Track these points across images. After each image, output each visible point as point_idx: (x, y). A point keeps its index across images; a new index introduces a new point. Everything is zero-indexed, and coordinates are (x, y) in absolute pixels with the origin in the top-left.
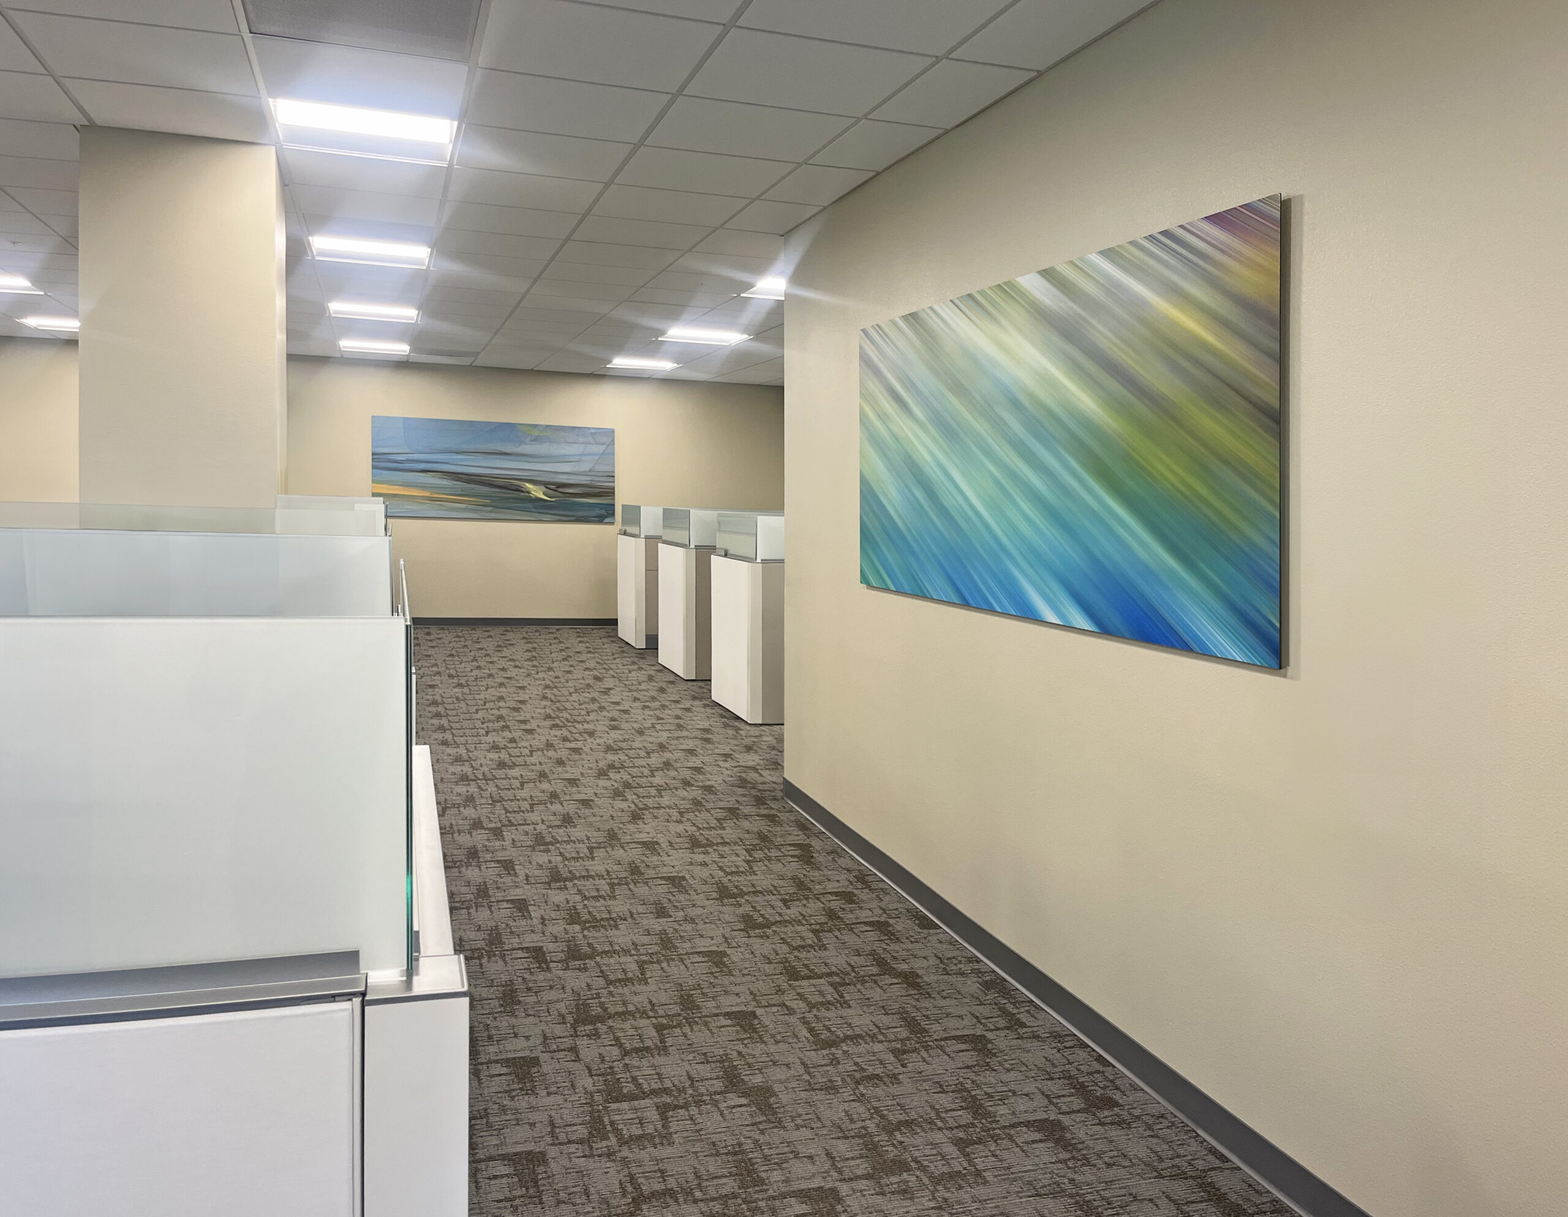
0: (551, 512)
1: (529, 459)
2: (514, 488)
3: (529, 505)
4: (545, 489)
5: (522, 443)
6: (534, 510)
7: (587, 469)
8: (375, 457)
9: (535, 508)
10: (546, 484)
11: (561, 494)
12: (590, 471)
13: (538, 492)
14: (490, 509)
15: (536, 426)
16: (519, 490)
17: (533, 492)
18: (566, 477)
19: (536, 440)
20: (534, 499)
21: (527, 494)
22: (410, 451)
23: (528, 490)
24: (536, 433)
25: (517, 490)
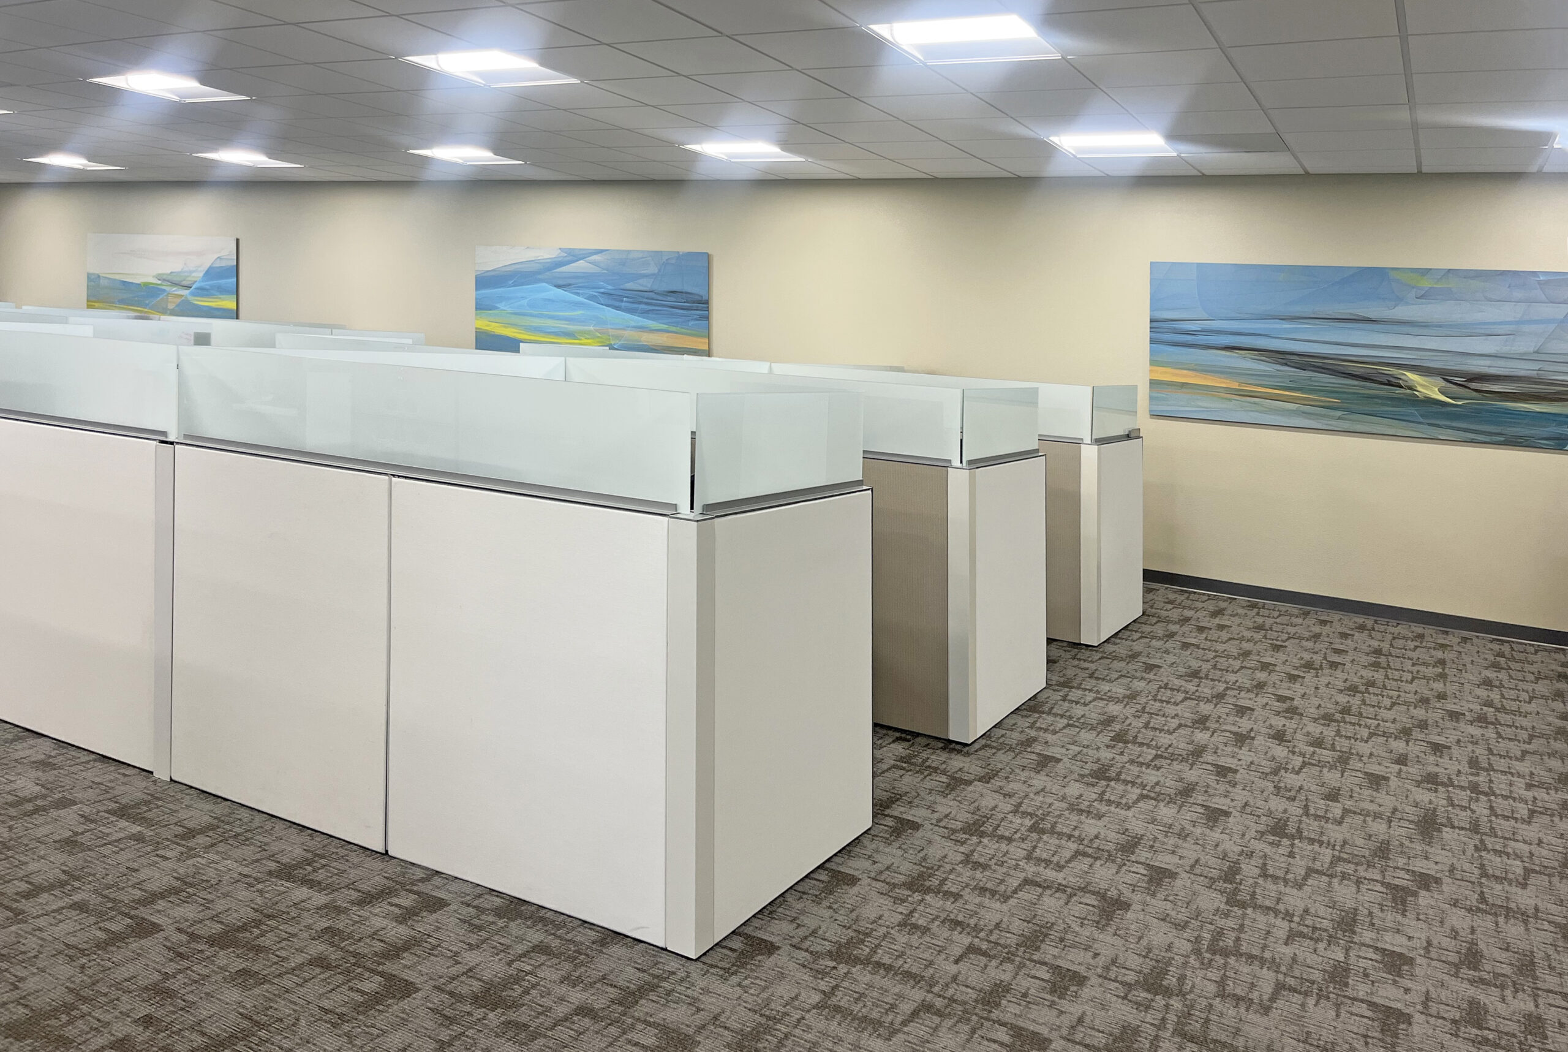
0: (1454, 424)
1: (1415, 330)
2: (1384, 379)
3: (1412, 410)
4: (1444, 384)
5: (1399, 300)
6: (1421, 420)
7: (1531, 350)
8: (1155, 324)
9: (1422, 416)
10: (1445, 375)
11: (1474, 394)
12: (1537, 352)
13: (1430, 389)
14: (1339, 413)
15: (1424, 272)
16: (1392, 383)
17: (1419, 389)
18: (1487, 362)
19: (1425, 296)
20: (1421, 401)
21: (1408, 391)
22: (1206, 316)
23: (1410, 384)
24: (1426, 283)
25: (1389, 384)
